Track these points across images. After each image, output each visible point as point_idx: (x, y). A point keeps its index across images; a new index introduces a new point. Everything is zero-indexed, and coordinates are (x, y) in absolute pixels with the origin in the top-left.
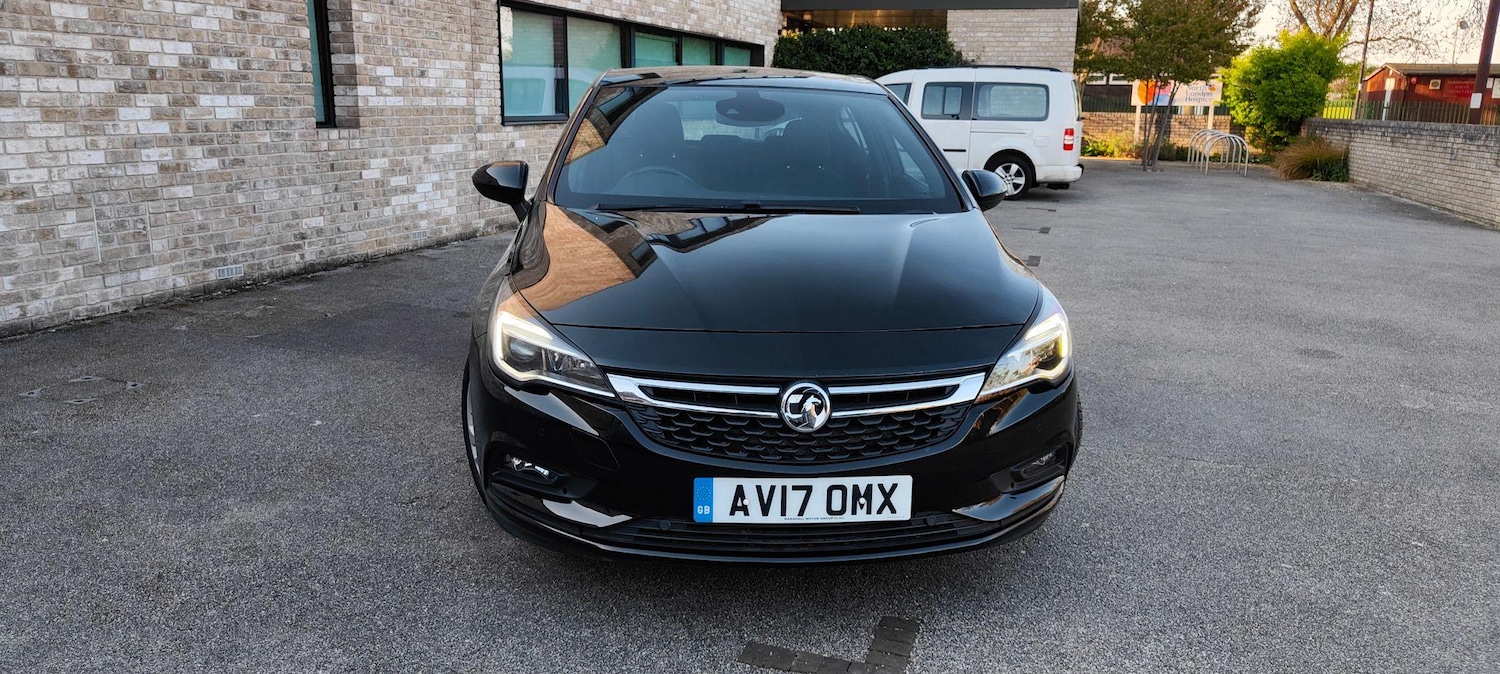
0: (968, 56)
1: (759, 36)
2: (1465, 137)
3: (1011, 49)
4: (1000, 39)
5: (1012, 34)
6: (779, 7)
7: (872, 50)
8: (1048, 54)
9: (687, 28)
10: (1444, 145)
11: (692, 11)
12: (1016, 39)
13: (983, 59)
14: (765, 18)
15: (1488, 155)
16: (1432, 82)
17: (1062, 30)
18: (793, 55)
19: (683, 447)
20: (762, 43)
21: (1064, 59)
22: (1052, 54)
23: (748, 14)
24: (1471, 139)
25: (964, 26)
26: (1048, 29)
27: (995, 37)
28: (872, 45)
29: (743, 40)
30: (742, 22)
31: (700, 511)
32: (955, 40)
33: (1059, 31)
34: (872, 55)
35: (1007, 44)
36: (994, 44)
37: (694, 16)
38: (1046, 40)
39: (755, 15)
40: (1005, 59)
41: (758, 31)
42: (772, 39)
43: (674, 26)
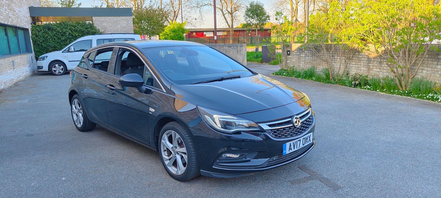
0: (102, 30)
1: (27, 26)
2: (228, 46)
3: (115, 28)
4: (111, 25)
5: (114, 24)
6: (30, 15)
7: (69, 30)
8: (126, 29)
9: (9, 24)
10: (223, 49)
11: (10, 17)
12: (116, 25)
13: (106, 31)
14: (27, 19)
15: (235, 50)
16: (194, 33)
17: (129, 22)
18: (39, 32)
19: (280, 137)
20: (28, 28)
21: (131, 31)
22: (127, 29)
23: (23, 18)
24: (230, 47)
25: (99, 22)
26: (125, 22)
27: (109, 25)
28: (69, 28)
29: (23, 27)
30: (22, 21)
31: (284, 152)
32: (97, 26)
33: (128, 23)
34: (70, 31)
35: (113, 27)
36: (109, 27)
37: (10, 19)
38: (125, 25)
39: (25, 18)
40: (113, 31)
41: (26, 24)
42: (30, 26)
43: (6, 23)
